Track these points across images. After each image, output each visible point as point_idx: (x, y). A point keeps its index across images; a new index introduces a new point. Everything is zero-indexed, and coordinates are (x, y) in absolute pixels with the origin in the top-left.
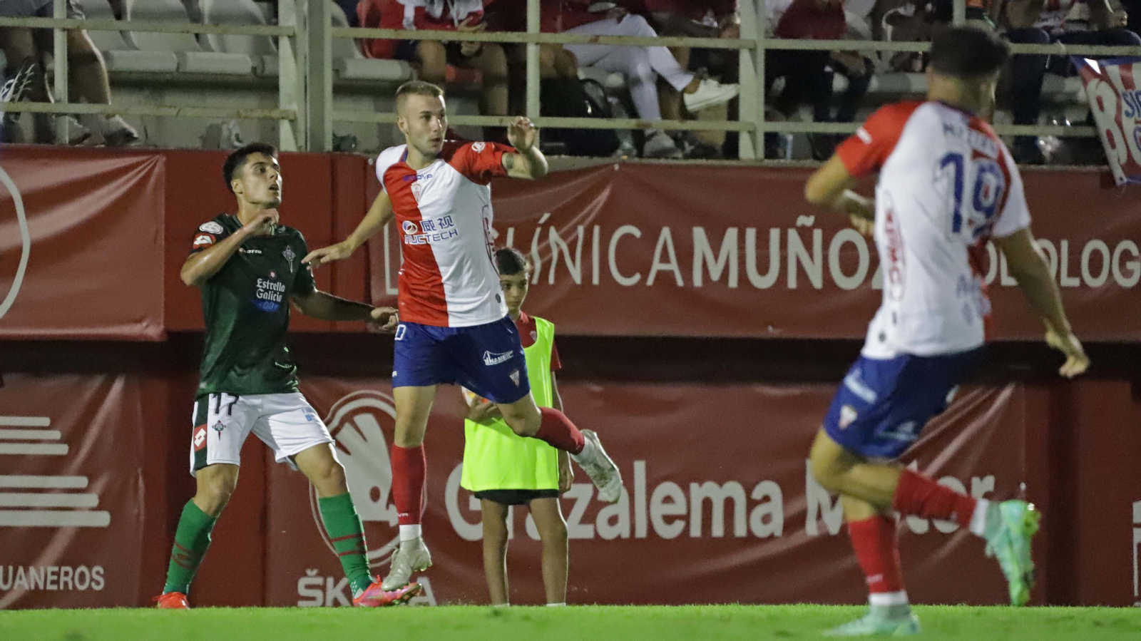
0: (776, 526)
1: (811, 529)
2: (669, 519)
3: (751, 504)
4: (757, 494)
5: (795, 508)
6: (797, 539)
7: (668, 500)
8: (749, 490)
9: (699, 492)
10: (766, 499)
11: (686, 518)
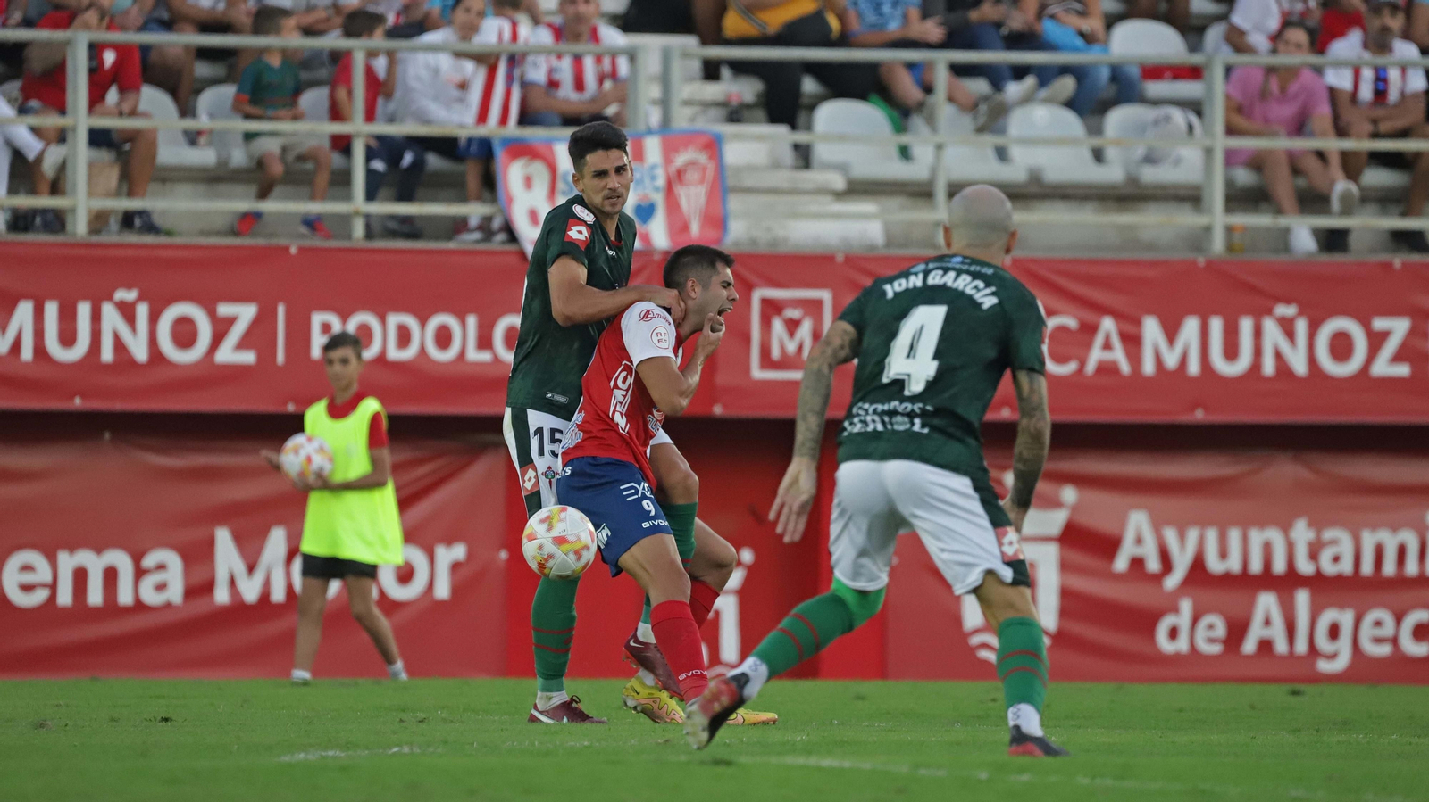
0: (175, 593)
1: (222, 596)
2: (27, 588)
3: (140, 573)
4: (149, 561)
5: (199, 576)
6: (199, 606)
7: (27, 568)
8: (137, 558)
9: (67, 562)
10: (161, 567)
11: (53, 587)
